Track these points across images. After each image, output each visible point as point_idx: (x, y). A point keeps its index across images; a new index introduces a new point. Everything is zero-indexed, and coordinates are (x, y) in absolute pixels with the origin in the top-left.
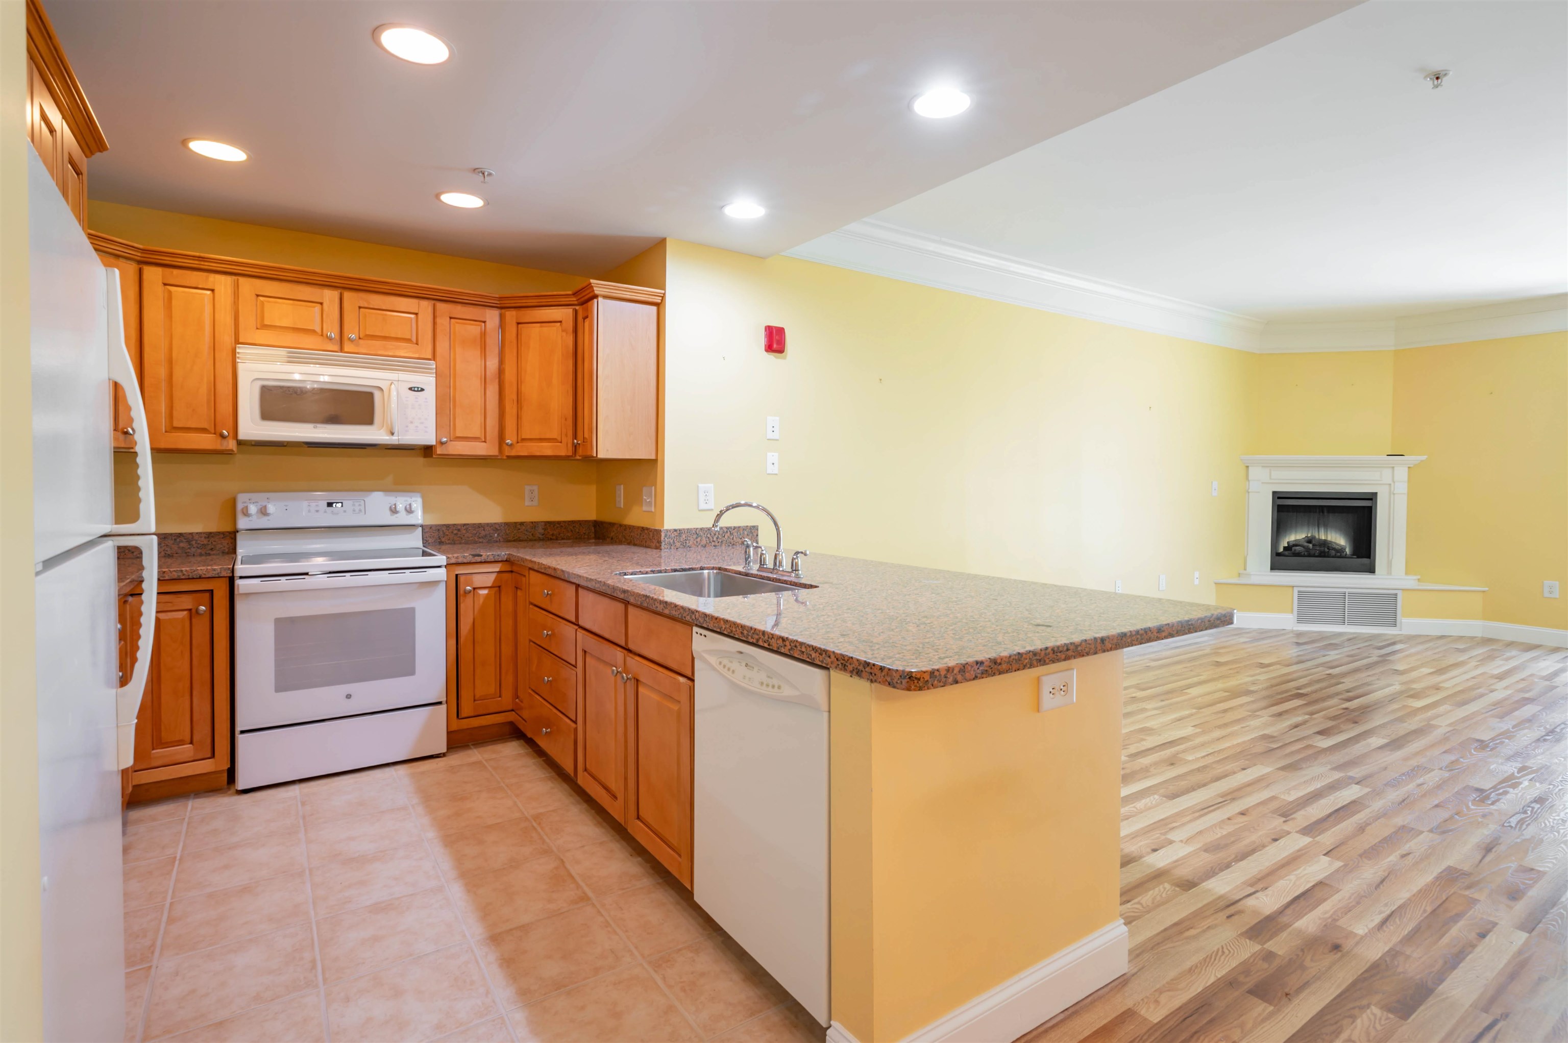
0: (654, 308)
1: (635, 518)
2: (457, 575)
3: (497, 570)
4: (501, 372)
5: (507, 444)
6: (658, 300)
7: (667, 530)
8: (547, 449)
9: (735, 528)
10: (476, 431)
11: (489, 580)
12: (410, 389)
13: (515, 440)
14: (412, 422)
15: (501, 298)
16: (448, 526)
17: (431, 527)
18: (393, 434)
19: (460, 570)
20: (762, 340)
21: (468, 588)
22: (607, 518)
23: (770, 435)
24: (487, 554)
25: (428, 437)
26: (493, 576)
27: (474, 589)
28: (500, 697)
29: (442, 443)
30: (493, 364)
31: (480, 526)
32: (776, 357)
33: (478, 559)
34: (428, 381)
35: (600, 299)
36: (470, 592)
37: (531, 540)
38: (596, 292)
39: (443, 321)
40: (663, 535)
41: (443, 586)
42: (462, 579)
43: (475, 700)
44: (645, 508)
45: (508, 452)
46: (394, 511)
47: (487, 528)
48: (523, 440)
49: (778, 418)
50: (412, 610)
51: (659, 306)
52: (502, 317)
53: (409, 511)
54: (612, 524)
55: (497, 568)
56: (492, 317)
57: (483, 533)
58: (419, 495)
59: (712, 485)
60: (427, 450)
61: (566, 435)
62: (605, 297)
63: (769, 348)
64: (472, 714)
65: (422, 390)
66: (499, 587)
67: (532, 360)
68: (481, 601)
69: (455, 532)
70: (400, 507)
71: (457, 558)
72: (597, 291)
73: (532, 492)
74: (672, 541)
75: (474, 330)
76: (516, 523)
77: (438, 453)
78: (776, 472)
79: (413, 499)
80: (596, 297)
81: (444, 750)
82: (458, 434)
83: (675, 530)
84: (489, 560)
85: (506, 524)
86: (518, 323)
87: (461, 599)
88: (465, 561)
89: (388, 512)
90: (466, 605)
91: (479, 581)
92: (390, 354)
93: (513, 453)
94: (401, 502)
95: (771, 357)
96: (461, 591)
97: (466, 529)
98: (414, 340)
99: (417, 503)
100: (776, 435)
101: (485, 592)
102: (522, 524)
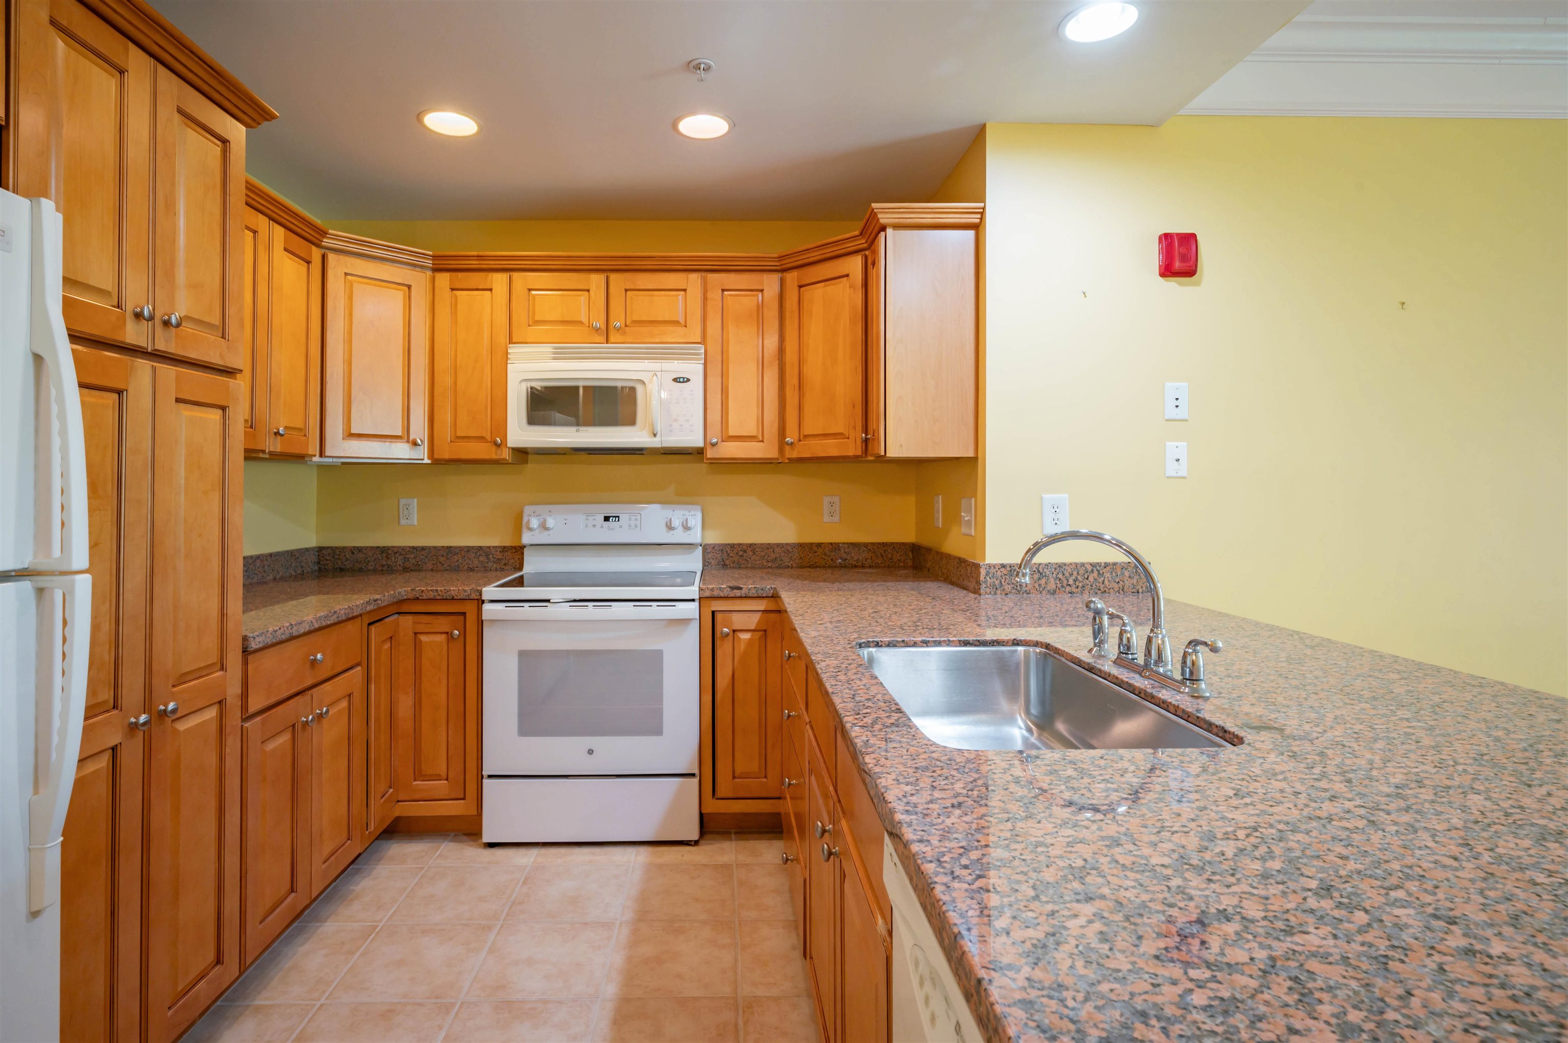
0: (971, 233)
1: (953, 545)
2: (713, 612)
3: (762, 608)
4: (781, 350)
5: (787, 444)
6: (975, 219)
7: (990, 566)
8: (831, 448)
9: (1106, 565)
10: (751, 428)
11: (753, 621)
12: (675, 380)
13: (796, 438)
14: (676, 420)
15: (781, 258)
16: (732, 546)
17: (714, 546)
18: (655, 435)
19: (717, 606)
20: (1153, 257)
21: (726, 630)
22: (925, 541)
23: (1171, 413)
24: (749, 585)
25: (695, 439)
26: (756, 617)
27: (734, 631)
28: (765, 777)
29: (713, 445)
30: (771, 342)
31: (769, 547)
32: (1180, 284)
33: (737, 593)
34: (694, 369)
35: (889, 231)
36: (728, 635)
37: (830, 567)
38: (882, 221)
39: (715, 295)
40: (983, 572)
41: (696, 625)
42: (719, 617)
43: (734, 777)
44: (964, 530)
45: (791, 453)
46: (670, 527)
47: (777, 550)
48: (806, 436)
49: (1186, 384)
50: (659, 653)
51: (977, 228)
52: (782, 282)
53: (686, 528)
54: (929, 550)
55: (761, 605)
56: (770, 283)
57: (773, 556)
58: (699, 507)
59: (1067, 495)
60: (700, 452)
61: (855, 428)
62: (897, 227)
63: (1167, 271)
64: (731, 795)
65: (688, 380)
66: (765, 631)
67: (815, 329)
68: (743, 647)
69: (741, 553)
70: (676, 523)
71: (712, 590)
72: (883, 219)
73: (832, 504)
74: (997, 583)
75: (749, 302)
76: (811, 544)
77: (708, 456)
78: (1183, 473)
79: (692, 513)
80: (883, 228)
81: (695, 836)
82: (731, 434)
83: (1003, 566)
84: (750, 595)
85: (801, 545)
86: (800, 287)
87: (718, 643)
88: (722, 595)
89: (665, 529)
90: (724, 650)
91: (738, 621)
92: (657, 340)
93: (795, 455)
94: (677, 515)
95: (1172, 284)
96: (718, 634)
97: (754, 551)
98: (682, 321)
99: (695, 518)
100: (1182, 413)
101: (746, 636)
102: (819, 545)
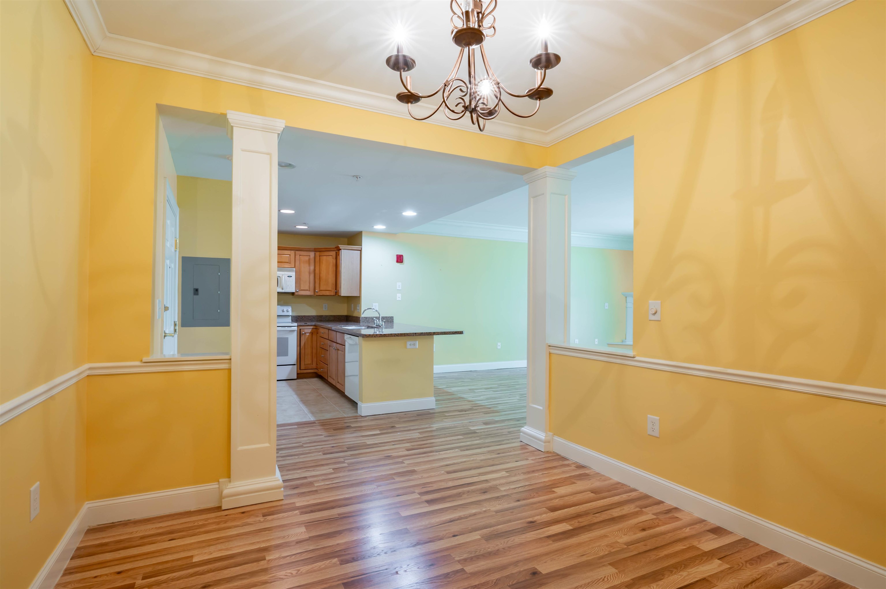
0: (359, 251)
1: (355, 314)
2: (300, 329)
3: (312, 328)
4: (315, 270)
5: (316, 292)
6: (360, 249)
7: (362, 317)
8: (328, 293)
9: (385, 317)
10: (307, 288)
11: (310, 331)
12: (288, 276)
13: (319, 290)
14: (288, 286)
15: (315, 249)
16: (299, 316)
17: (294, 316)
18: (283, 289)
19: (301, 328)
20: (395, 259)
21: (303, 333)
22: (349, 314)
23: (398, 288)
24: (308, 323)
25: (293, 290)
26: (311, 330)
27: (305, 333)
28: (312, 364)
29: (297, 292)
30: (312, 268)
31: (309, 316)
33: (306, 325)
34: (293, 274)
35: (342, 250)
36: (304, 334)
37: (325, 321)
38: (340, 248)
39: (298, 256)
40: (361, 318)
41: (296, 331)
42: (301, 330)
43: (305, 365)
44: (357, 311)
45: (316, 294)
46: (283, 311)
48: (321, 290)
49: (401, 283)
50: (288, 338)
51: (361, 251)
52: (315, 254)
53: (288, 311)
54: (350, 316)
55: (312, 327)
56: (312, 254)
57: (310, 318)
58: (291, 306)
59: (378, 304)
60: (293, 294)
61: (333, 289)
62: (343, 249)
63: (398, 262)
64: (304, 369)
65: (291, 277)
66: (312, 333)
67: (324, 266)
68: (307, 336)
69: (301, 318)
70: (285, 310)
71: (300, 324)
72: (341, 248)
73: (325, 306)
74: (364, 320)
75: (307, 258)
76: (320, 316)
77: (296, 294)
78: (400, 300)
79: (289, 308)
80: (341, 249)
81: (296, 378)
82: (302, 289)
83: (365, 317)
84: (309, 325)
85: (317, 316)
86: (320, 256)
87: (301, 336)
88: (302, 325)
89: (282, 312)
90: (303, 338)
91: (306, 331)
92: (282, 266)
93: (318, 294)
94: (285, 308)
95: (399, 264)
96: (301, 334)
97: (305, 317)
98: (291, 262)
99: (290, 309)
100: (400, 288)
101: (308, 334)
102: (322, 316)
